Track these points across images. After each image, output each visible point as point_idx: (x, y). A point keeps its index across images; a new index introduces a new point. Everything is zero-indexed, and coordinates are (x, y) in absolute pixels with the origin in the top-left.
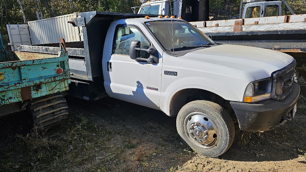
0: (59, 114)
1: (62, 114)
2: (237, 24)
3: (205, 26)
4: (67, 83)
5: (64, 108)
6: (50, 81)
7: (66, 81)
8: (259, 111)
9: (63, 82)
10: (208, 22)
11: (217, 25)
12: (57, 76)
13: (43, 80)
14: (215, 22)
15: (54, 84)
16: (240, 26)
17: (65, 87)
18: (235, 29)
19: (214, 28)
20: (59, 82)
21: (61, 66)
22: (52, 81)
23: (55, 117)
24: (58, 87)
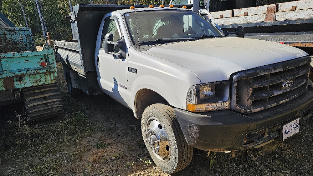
0: (51, 105)
1: (55, 106)
2: (270, 11)
3: (233, 15)
4: (54, 76)
5: (58, 100)
6: (32, 73)
7: (52, 74)
8: (201, 123)
9: (48, 75)
10: (236, 11)
11: (246, 14)
12: (40, 69)
13: (24, 72)
14: (244, 10)
15: (38, 77)
16: (273, 13)
17: (51, 80)
18: (267, 18)
19: (243, 18)
20: (44, 75)
21: (45, 59)
22: (35, 74)
23: (48, 108)
24: (43, 79)
